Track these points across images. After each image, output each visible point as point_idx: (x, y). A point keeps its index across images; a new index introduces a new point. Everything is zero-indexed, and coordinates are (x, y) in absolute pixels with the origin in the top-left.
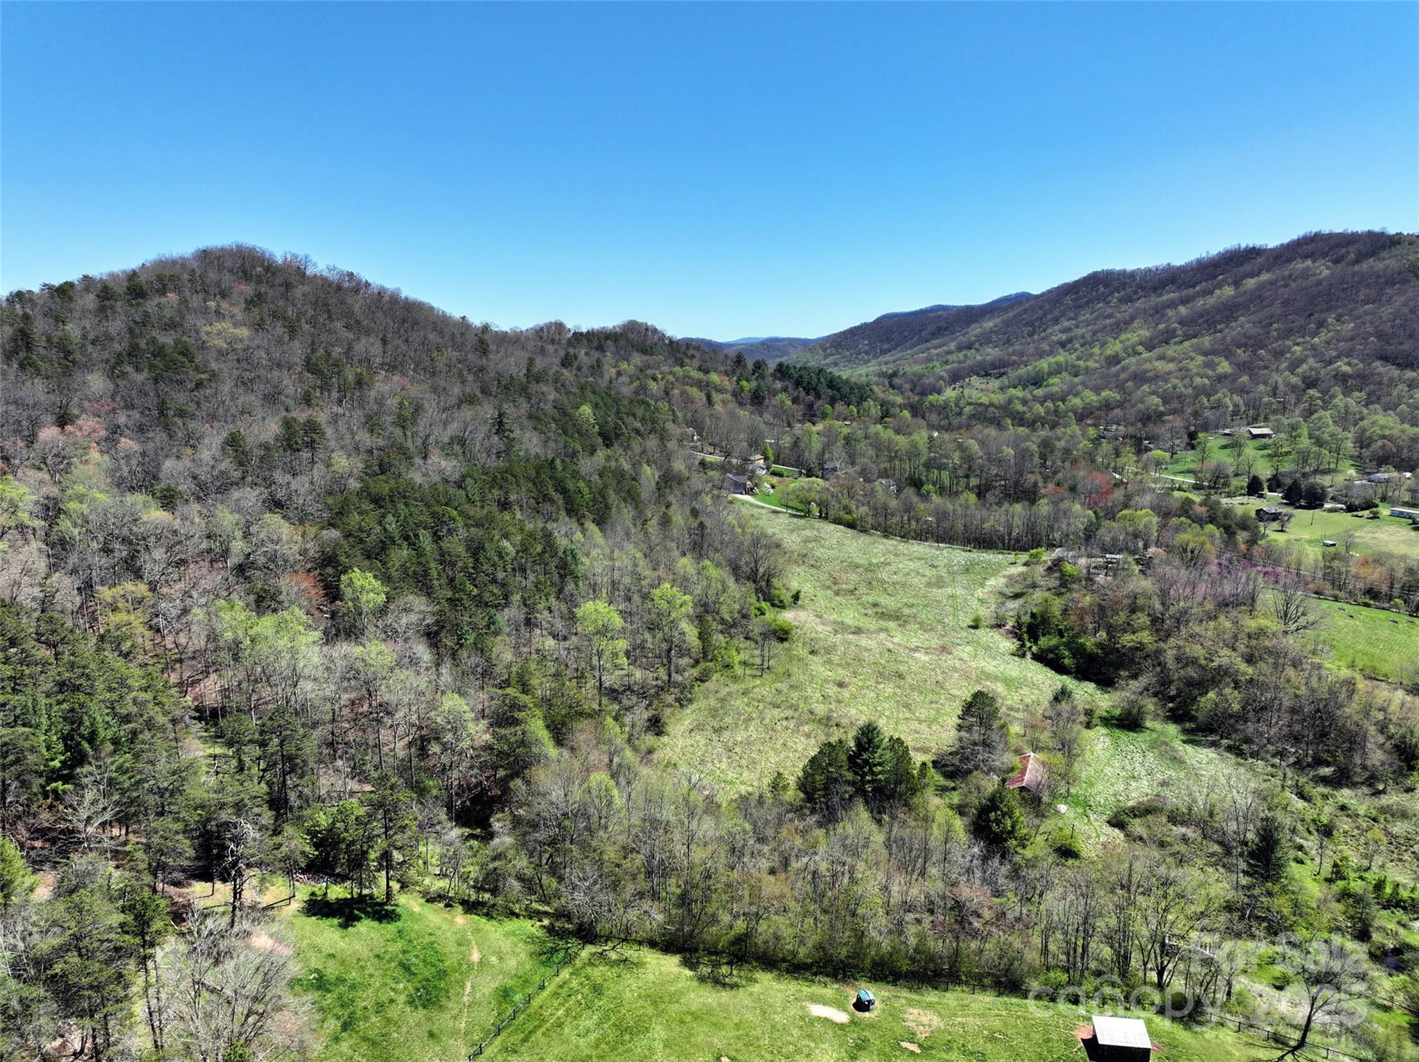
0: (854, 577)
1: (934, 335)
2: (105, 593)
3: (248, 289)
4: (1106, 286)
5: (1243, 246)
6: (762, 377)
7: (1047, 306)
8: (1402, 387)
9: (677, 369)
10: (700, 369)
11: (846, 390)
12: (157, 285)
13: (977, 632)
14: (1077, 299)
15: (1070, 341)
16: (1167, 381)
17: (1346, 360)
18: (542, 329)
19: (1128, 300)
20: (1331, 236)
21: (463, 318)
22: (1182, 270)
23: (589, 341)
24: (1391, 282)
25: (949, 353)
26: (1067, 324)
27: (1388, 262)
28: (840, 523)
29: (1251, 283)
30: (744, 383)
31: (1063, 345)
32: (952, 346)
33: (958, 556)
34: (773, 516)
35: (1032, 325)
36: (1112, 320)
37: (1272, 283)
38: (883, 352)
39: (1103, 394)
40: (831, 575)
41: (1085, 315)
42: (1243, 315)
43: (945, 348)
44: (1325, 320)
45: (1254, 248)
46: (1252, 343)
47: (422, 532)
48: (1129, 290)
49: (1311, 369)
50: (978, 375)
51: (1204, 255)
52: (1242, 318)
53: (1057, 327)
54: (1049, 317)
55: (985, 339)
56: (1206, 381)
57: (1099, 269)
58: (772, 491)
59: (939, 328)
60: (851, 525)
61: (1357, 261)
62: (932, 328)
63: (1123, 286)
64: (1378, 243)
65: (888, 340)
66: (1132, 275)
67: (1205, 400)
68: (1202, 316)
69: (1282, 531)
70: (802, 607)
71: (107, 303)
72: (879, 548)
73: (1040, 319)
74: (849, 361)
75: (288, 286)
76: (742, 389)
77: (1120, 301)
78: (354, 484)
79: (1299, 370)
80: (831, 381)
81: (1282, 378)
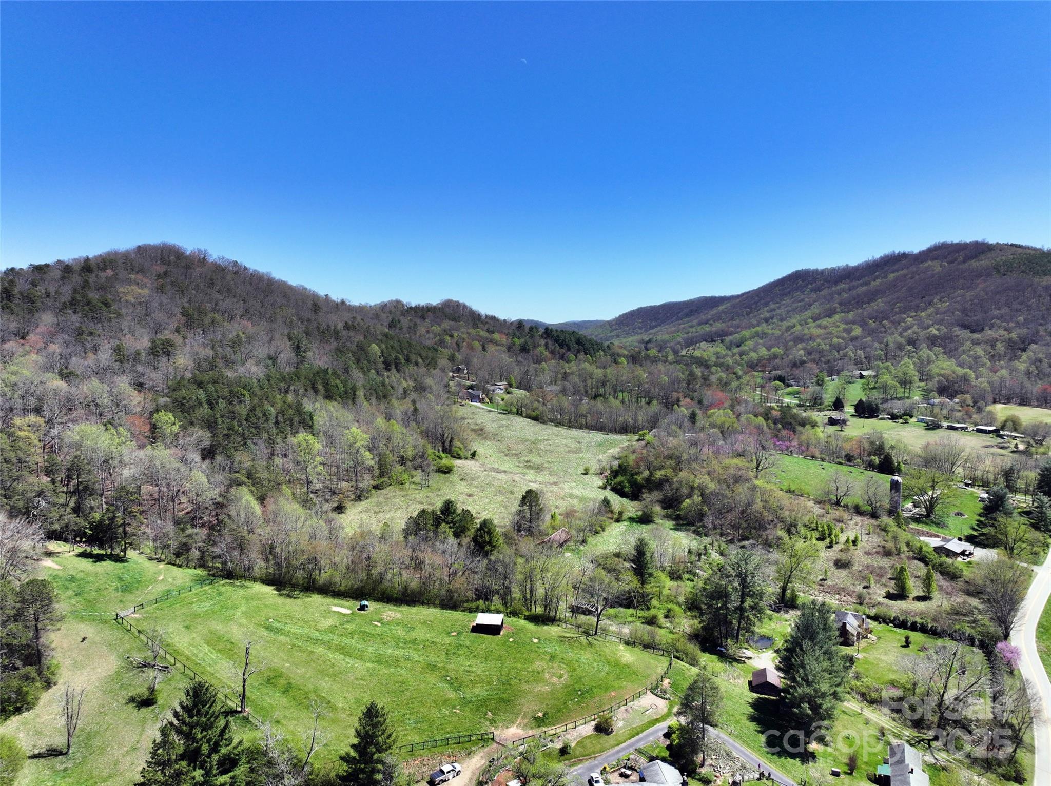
0: (521, 447)
1: (687, 315)
2: (18, 421)
3: (161, 269)
4: (803, 281)
5: (897, 252)
6: (532, 337)
7: (762, 294)
8: (968, 343)
9: (472, 331)
10: (488, 331)
11: (587, 345)
12: (101, 265)
13: (586, 476)
14: (783, 290)
15: (772, 318)
16: (814, 341)
17: (936, 327)
18: (386, 305)
19: (818, 289)
20: (952, 245)
21: (327, 295)
22: (856, 269)
23: (416, 312)
24: (979, 275)
25: (691, 327)
26: (772, 306)
27: (984, 262)
28: (529, 418)
29: (891, 276)
30: (516, 340)
31: (766, 320)
32: (695, 322)
33: (599, 436)
34: (487, 413)
35: (751, 308)
36: (802, 303)
37: (905, 276)
38: (652, 328)
39: (773, 350)
40: (508, 446)
41: (787, 300)
42: (880, 298)
43: (690, 324)
44: (932, 301)
45: (904, 254)
46: (879, 317)
47: (220, 401)
48: (818, 283)
49: (914, 333)
50: (706, 341)
51: (871, 258)
52: (880, 300)
53: (766, 309)
54: (762, 302)
55: (718, 318)
56: (841, 341)
57: (800, 269)
58: (501, 402)
59: (691, 311)
60: (535, 419)
61: (964, 261)
62: (686, 311)
63: (815, 280)
64: (980, 249)
65: (656, 319)
66: (822, 272)
67: (836, 354)
68: (855, 299)
69: (842, 431)
70: (477, 460)
71: (66, 275)
72: (548, 432)
73: (756, 303)
74: (627, 334)
75: (187, 267)
76: (514, 344)
77: (812, 290)
78: (188, 375)
79: (905, 334)
80: (579, 340)
81: (893, 339)
